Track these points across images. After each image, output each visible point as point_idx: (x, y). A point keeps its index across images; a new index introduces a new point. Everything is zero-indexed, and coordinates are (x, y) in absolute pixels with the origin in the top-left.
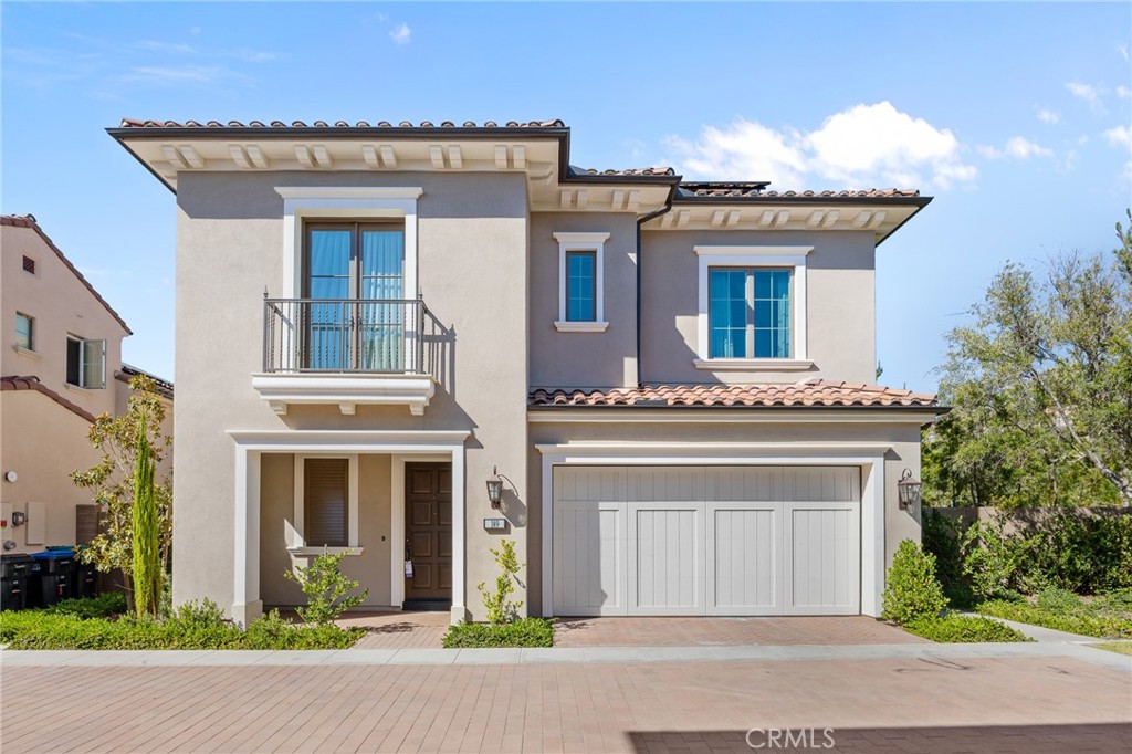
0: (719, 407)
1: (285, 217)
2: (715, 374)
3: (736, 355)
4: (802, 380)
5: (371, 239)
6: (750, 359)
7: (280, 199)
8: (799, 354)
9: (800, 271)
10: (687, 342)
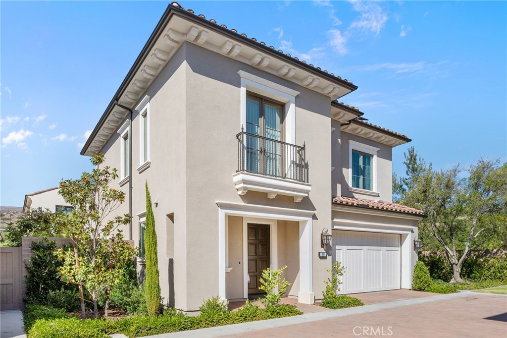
0: (352, 205)
1: (242, 87)
2: (353, 194)
3: (357, 187)
4: (376, 200)
5: (268, 109)
6: (361, 189)
7: (239, 77)
8: (375, 189)
9: (375, 157)
10: (346, 179)
